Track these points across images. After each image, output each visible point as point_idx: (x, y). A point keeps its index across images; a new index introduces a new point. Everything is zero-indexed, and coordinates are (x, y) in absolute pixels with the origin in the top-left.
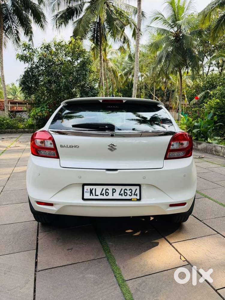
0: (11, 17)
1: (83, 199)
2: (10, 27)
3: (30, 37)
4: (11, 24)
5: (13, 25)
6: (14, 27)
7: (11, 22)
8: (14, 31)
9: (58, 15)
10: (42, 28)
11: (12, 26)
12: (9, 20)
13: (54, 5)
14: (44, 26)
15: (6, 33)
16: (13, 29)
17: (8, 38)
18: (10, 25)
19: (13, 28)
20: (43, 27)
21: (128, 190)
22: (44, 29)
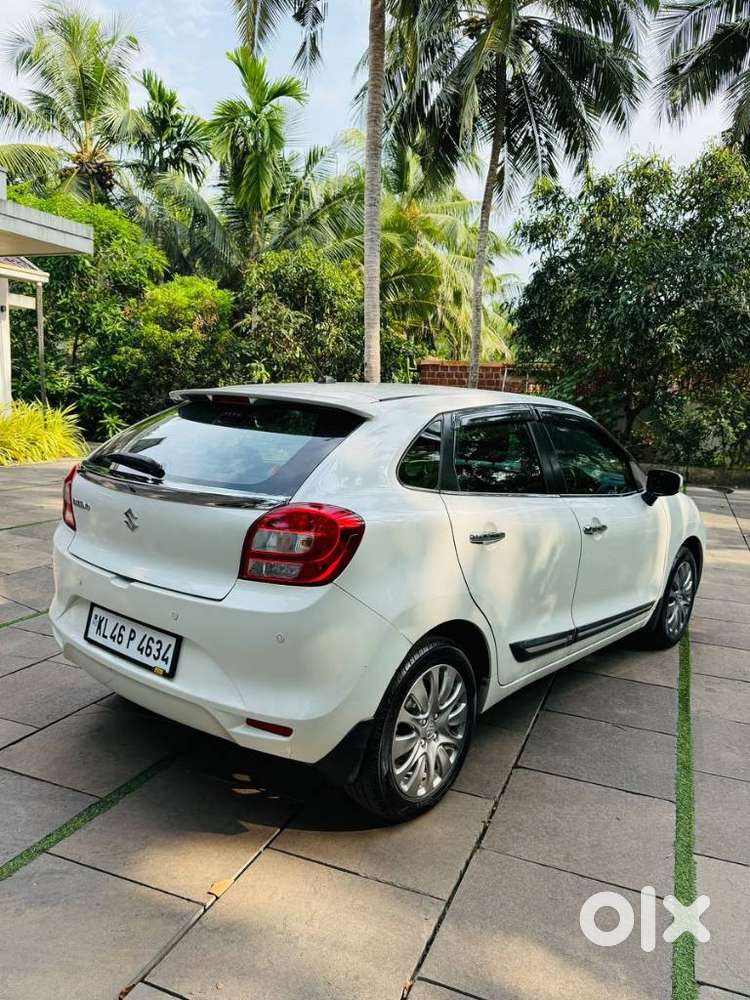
0: (534, 109)
1: (86, 638)
2: (529, 141)
3: (578, 160)
4: (533, 132)
5: (538, 130)
6: (543, 136)
7: (534, 124)
8: (539, 150)
9: (682, 66)
10: (620, 123)
11: (537, 136)
12: (529, 118)
13: (680, 32)
14: (626, 117)
15: (515, 160)
16: (538, 144)
17: (521, 173)
18: (530, 134)
19: (537, 141)
20: (623, 119)
21: (155, 641)
22: (624, 127)
